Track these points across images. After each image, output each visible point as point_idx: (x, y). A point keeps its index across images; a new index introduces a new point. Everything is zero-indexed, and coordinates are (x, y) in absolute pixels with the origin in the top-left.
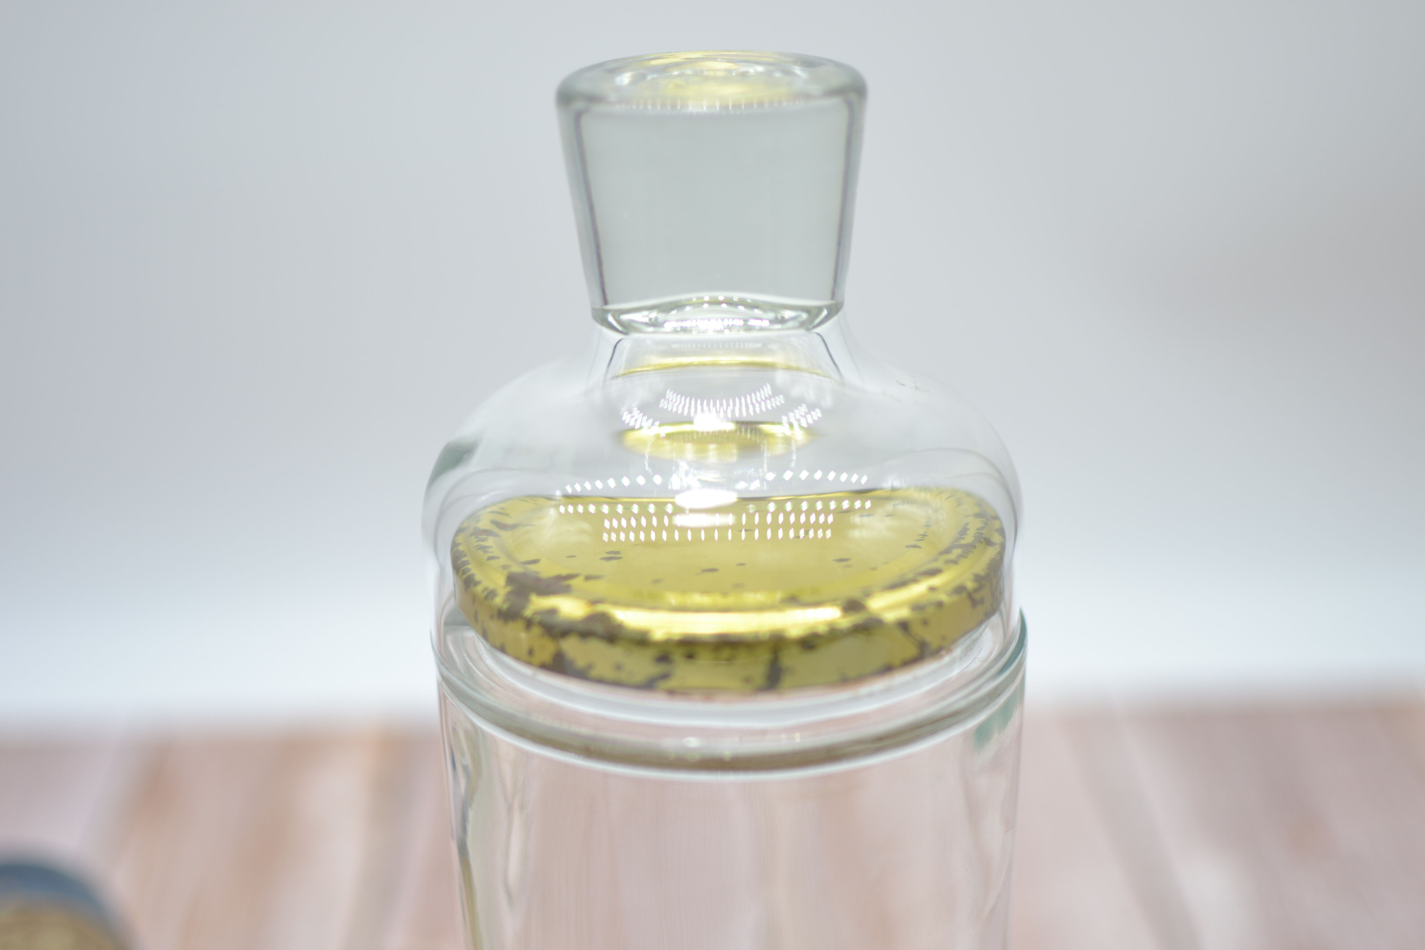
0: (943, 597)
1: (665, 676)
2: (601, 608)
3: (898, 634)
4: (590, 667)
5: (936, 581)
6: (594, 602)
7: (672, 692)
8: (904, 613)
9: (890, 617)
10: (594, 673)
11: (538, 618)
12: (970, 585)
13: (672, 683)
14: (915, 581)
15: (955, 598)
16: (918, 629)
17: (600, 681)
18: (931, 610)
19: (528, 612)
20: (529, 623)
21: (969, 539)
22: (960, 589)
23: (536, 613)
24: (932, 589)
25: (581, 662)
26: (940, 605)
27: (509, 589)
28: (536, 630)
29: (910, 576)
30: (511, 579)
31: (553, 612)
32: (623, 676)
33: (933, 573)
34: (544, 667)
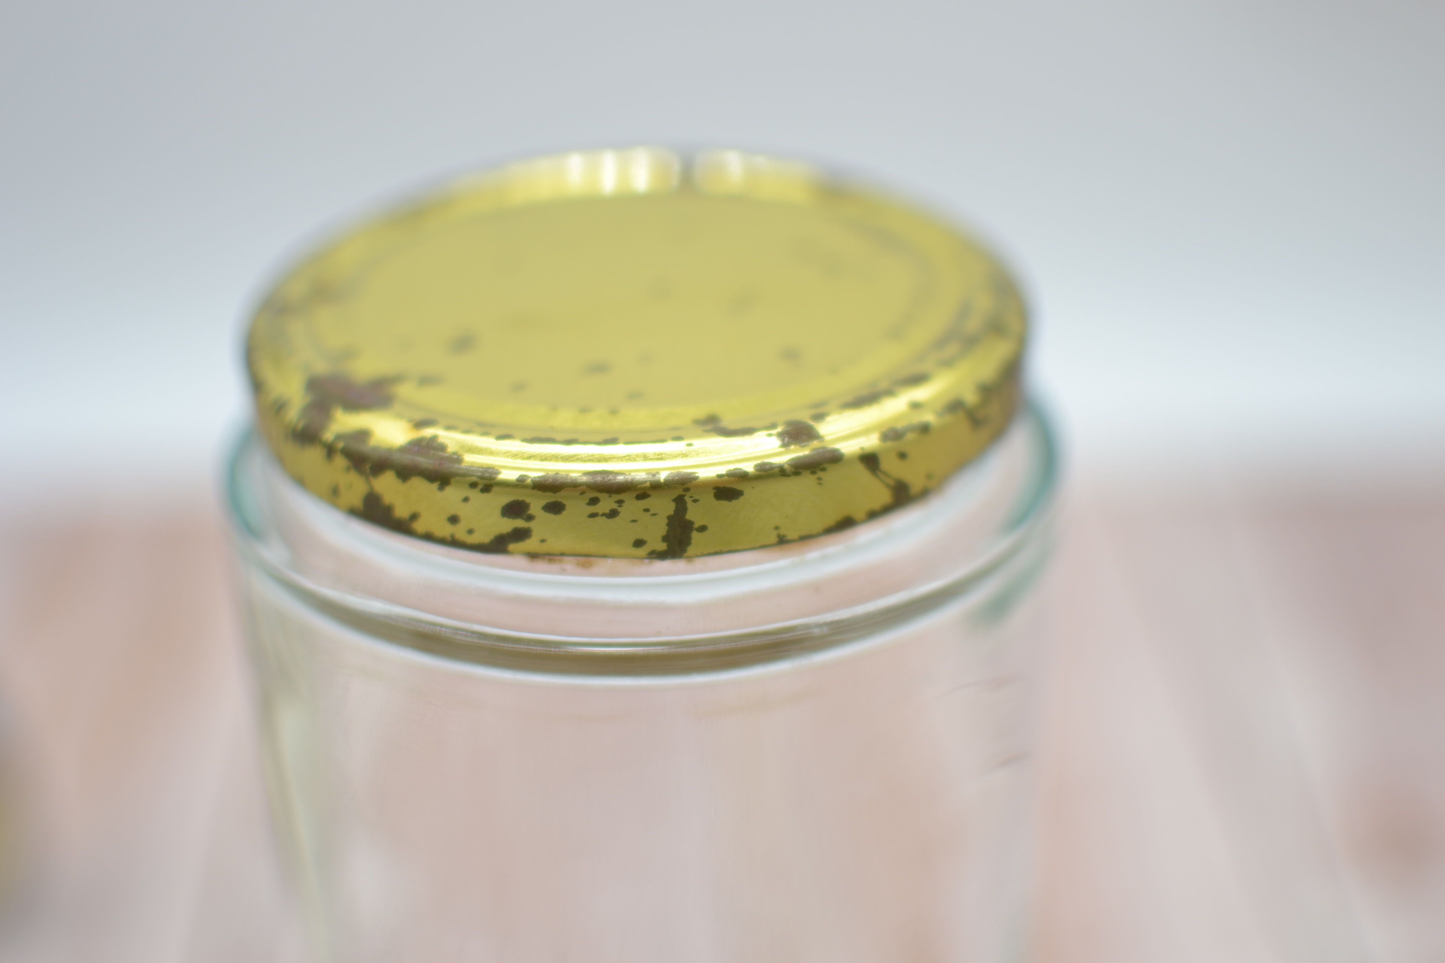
0: (929, 417)
1: (520, 535)
2: (428, 432)
3: (862, 472)
4: (414, 517)
5: (921, 393)
6: (420, 424)
7: (533, 556)
8: (871, 442)
9: (849, 448)
10: (419, 526)
11: (341, 445)
12: (970, 397)
13: (531, 544)
14: (889, 392)
15: (948, 418)
16: (890, 465)
17: (428, 537)
18: (910, 436)
19: (329, 435)
20: (330, 450)
21: (973, 324)
22: (955, 406)
23: (339, 437)
24: (916, 406)
25: (401, 512)
26: (924, 429)
27: (308, 399)
28: (340, 462)
29: (883, 385)
30: (314, 384)
31: (363, 435)
32: (459, 532)
33: (917, 380)
34: (354, 512)
